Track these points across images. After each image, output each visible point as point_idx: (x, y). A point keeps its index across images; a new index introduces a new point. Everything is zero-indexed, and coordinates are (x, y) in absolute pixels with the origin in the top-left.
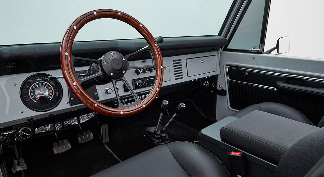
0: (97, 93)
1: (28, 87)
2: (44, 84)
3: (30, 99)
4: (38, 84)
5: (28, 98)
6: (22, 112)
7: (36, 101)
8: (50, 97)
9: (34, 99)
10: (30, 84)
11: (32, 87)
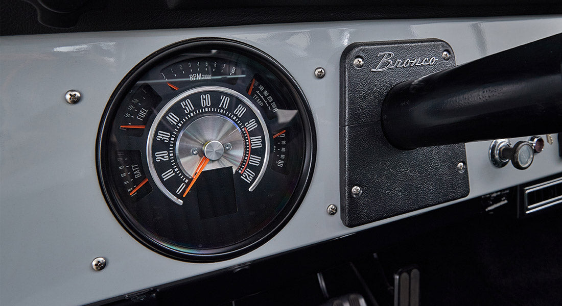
0: (465, 163)
1: (143, 114)
2: (225, 102)
3: (151, 185)
4: (195, 99)
5: (138, 174)
6: (101, 267)
7: (179, 197)
8: (247, 176)
9: (172, 185)
10: (155, 100)
11: (164, 117)
